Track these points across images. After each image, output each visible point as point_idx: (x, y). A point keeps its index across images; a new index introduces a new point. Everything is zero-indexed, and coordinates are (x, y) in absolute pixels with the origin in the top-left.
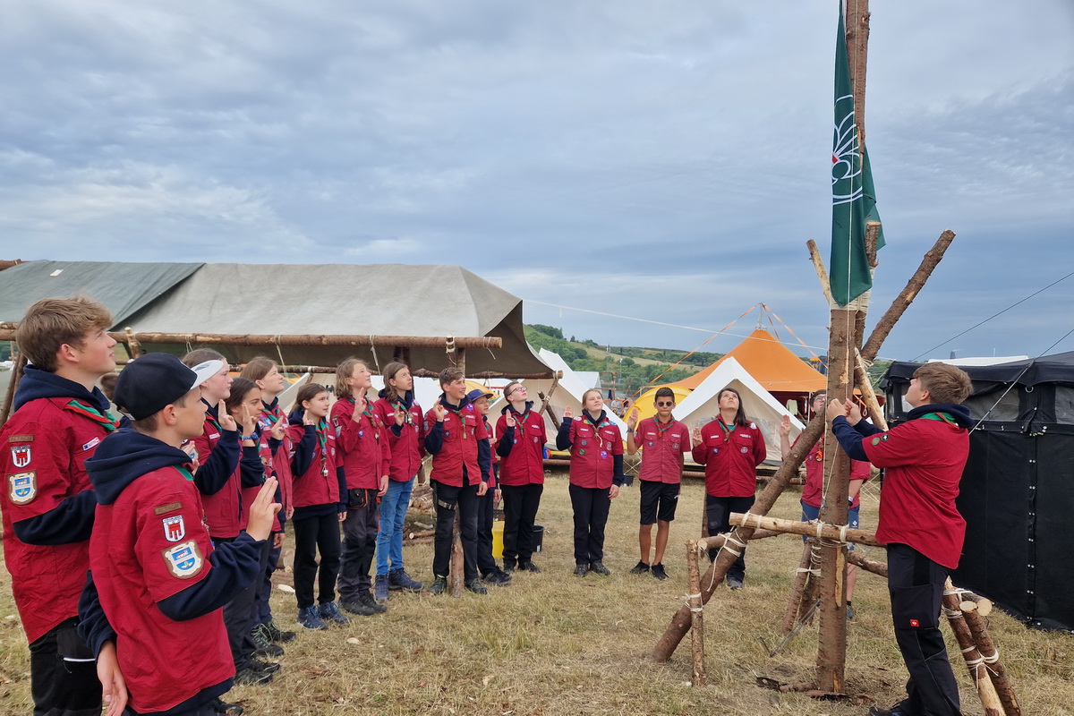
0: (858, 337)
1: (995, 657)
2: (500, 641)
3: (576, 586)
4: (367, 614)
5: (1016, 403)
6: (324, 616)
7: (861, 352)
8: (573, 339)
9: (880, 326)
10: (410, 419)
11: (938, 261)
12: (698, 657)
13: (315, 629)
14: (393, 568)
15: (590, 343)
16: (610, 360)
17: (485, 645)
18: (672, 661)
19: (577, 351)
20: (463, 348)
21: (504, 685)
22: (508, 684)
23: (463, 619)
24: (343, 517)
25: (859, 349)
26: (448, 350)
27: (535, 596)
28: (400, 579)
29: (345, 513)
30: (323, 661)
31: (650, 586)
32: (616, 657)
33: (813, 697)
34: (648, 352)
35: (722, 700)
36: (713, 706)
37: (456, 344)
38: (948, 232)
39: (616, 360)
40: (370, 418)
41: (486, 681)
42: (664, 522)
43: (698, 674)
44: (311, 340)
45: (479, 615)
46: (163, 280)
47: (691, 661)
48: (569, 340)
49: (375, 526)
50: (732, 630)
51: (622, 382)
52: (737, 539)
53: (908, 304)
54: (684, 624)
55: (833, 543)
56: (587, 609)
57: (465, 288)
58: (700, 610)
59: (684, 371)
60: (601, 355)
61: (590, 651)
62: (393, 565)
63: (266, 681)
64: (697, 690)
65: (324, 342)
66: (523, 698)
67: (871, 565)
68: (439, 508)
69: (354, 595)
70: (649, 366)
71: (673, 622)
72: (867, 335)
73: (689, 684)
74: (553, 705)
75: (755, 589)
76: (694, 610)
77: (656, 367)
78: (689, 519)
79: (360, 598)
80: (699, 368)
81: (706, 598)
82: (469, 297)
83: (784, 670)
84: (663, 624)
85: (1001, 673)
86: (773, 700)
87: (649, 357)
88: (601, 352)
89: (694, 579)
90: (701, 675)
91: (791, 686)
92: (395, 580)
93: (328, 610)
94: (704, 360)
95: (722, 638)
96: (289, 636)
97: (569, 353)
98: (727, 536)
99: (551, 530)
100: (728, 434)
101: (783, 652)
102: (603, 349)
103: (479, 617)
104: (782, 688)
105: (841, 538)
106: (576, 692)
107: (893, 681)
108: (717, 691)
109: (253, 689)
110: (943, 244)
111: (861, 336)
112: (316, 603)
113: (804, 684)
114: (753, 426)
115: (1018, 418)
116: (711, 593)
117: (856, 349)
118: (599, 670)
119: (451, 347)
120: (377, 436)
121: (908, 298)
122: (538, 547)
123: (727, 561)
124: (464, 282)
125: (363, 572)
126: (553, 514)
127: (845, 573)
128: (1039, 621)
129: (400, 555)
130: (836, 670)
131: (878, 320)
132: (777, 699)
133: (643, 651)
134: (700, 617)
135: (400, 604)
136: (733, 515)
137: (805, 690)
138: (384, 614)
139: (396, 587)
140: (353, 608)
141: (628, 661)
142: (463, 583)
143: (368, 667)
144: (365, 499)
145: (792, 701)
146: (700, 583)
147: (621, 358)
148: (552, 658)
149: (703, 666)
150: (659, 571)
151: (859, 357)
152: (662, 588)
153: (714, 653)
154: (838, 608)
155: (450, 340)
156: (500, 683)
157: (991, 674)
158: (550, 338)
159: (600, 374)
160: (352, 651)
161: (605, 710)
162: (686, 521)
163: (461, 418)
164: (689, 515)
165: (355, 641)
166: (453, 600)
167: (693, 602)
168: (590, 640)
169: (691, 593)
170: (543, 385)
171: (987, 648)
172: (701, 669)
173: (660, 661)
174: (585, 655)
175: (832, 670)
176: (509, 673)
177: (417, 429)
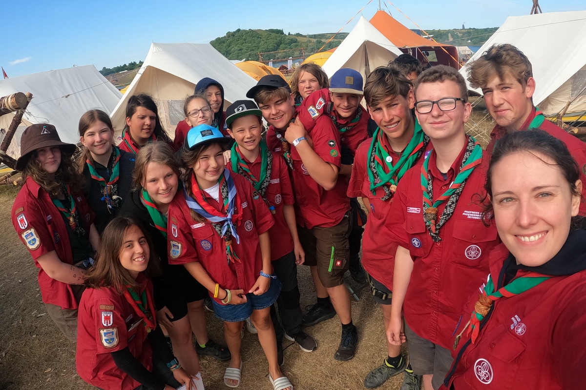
8: (289, 34)
15: (298, 35)
19: (292, 39)
34: (329, 35)
39: (312, 41)
70: (330, 42)
77: (333, 42)
88: (305, 38)
97: (288, 41)
147: (315, 40)
158: (277, 35)
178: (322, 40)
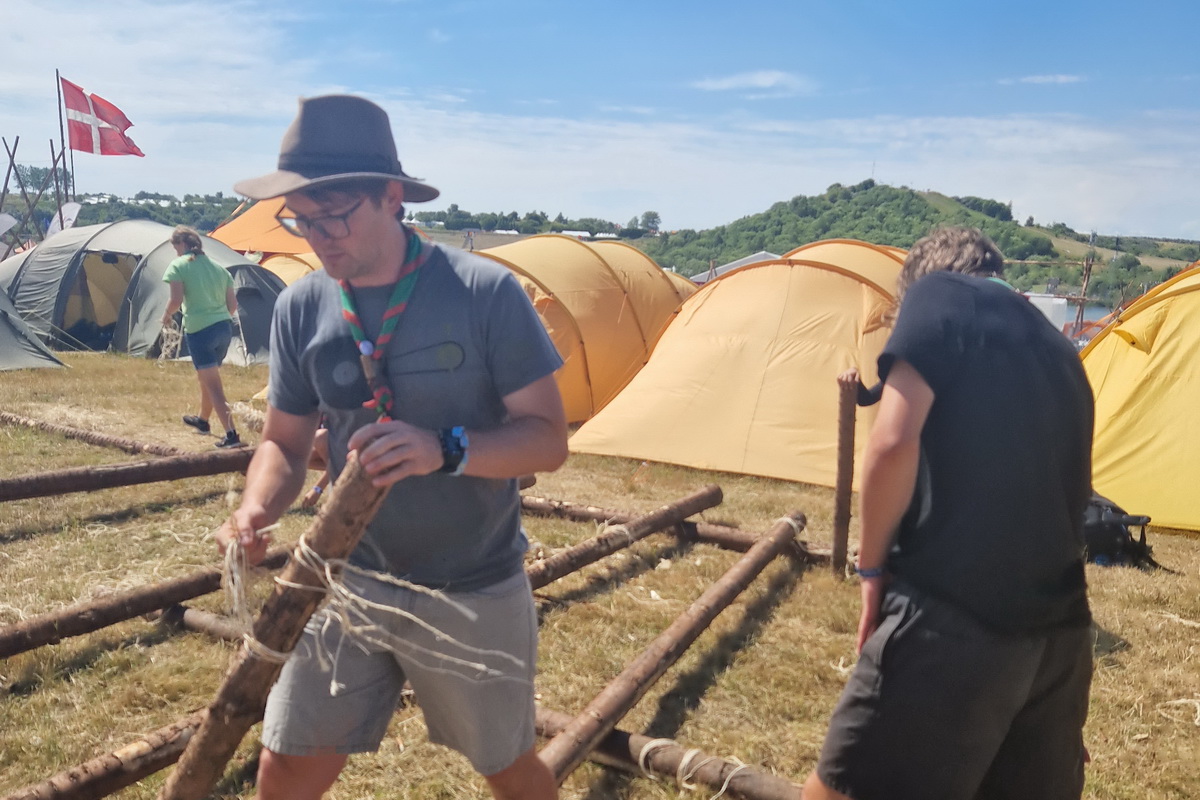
178: (1139, 259)
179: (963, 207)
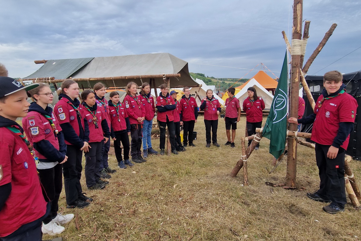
0: (301, 64)
1: (352, 176)
2: (180, 171)
3: (206, 151)
4: (140, 163)
5: (351, 87)
6: (126, 164)
7: (302, 70)
8: (208, 77)
9: (309, 60)
10: (149, 101)
11: (331, 35)
12: (246, 176)
13: (122, 169)
14: (149, 147)
15: (213, 78)
16: (218, 82)
17: (176, 173)
18: (237, 177)
19: (209, 80)
20: (168, 78)
21: (180, 188)
22: (182, 187)
23: (170, 164)
24: (129, 133)
25: (301, 69)
26: (164, 79)
27: (193, 154)
28: (151, 151)
29: (130, 132)
30: (123, 180)
31: (230, 150)
32: (218, 176)
33: (285, 189)
34: (229, 79)
35: (254, 191)
36: (251, 194)
37: (166, 76)
38: (335, 24)
39: (220, 82)
40: (137, 102)
41: (174, 186)
42: (233, 130)
43: (245, 182)
44: (123, 78)
45: (175, 162)
46: (82, 63)
47: (243, 176)
48: (206, 77)
49: (141, 135)
50: (256, 164)
51: (222, 88)
52: (258, 137)
53: (319, 51)
54: (240, 165)
55: (292, 137)
56: (210, 159)
57: (170, 59)
58: (246, 161)
59: (239, 84)
60: (216, 81)
61: (210, 174)
62: (149, 146)
63: (103, 188)
64: (245, 188)
65: (126, 78)
66: (186, 193)
67: (304, 143)
68: (161, 128)
69: (136, 157)
70: (229, 83)
71: (237, 164)
72: (304, 63)
73: (243, 185)
74: (196, 195)
75: (263, 150)
76: (244, 161)
77: (231, 84)
78: (242, 127)
79: (138, 157)
80: (243, 83)
81: (248, 156)
82: (171, 62)
83: (274, 179)
84: (234, 163)
85: (354, 181)
86: (271, 190)
87: (229, 81)
88: (216, 80)
89: (244, 150)
90: (247, 182)
91: (277, 185)
92: (150, 151)
93: (127, 162)
94: (244, 81)
95: (253, 168)
96: (114, 171)
97: (206, 81)
98: (255, 136)
99: (200, 132)
100: (252, 103)
101: (273, 172)
102: (216, 79)
103: (175, 163)
104: (274, 185)
105: (295, 136)
106: (204, 190)
107: (312, 181)
108: (252, 188)
109: (98, 191)
110: (333, 28)
111: (302, 64)
112: (123, 160)
113: (282, 184)
114: (260, 99)
115: (351, 92)
116: (250, 155)
117: (300, 69)
118: (212, 181)
119: (164, 77)
120: (139, 107)
121: (320, 49)
122: (195, 138)
123: (255, 144)
124: (169, 58)
125: (139, 149)
126: (201, 127)
127: (296, 147)
128: (357, 158)
129: (151, 143)
130: (293, 180)
131: (308, 58)
132: (273, 190)
133: (227, 173)
134: (246, 163)
135: (151, 159)
136: (257, 129)
137: (282, 186)
138: (146, 162)
139: (150, 153)
140: (136, 161)
141: (222, 177)
142: (171, 151)
143: (137, 182)
144: (137, 127)
145: (278, 190)
146: (246, 152)
147: (221, 82)
148: (197, 177)
149: (247, 179)
150: (233, 145)
151: (301, 72)
152: (234, 150)
153: (251, 173)
154: (294, 159)
155: (164, 75)
156: (179, 187)
157: (350, 182)
158: (201, 77)
159: (216, 86)
160: (132, 176)
161: (214, 197)
162: (241, 128)
163: (166, 100)
164: (241, 126)
165: (134, 172)
166: (167, 157)
167: (244, 158)
168: (210, 170)
169: (243, 155)
170: (196, 89)
171: (350, 173)
172: (247, 180)
173: (233, 177)
174: (208, 175)
175: (292, 180)
176: (182, 183)
177: (152, 105)
179: (197, 75)
